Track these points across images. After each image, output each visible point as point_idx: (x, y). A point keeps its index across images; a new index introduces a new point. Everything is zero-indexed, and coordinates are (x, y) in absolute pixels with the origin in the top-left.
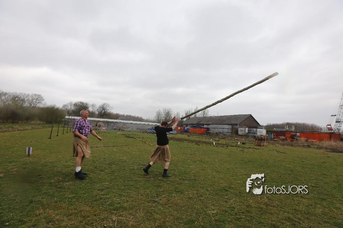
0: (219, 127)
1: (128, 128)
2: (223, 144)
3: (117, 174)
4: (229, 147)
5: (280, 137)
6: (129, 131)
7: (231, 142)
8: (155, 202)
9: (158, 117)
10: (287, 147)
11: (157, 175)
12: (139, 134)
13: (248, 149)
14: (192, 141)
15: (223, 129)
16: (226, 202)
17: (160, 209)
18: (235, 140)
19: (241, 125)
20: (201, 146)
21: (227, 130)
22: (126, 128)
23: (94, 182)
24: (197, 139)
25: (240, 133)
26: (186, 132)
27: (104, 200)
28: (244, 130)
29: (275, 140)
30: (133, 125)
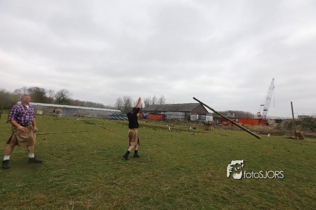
0: (174, 114)
1: (88, 115)
2: (177, 129)
3: (75, 160)
4: (182, 131)
5: (223, 122)
6: (89, 117)
7: (184, 127)
8: (113, 184)
9: (119, 104)
10: (229, 131)
11: (116, 158)
12: (100, 120)
13: (198, 133)
14: (150, 127)
15: (178, 116)
16: (178, 179)
17: (117, 191)
18: (187, 125)
19: (193, 112)
20: (158, 131)
21: (180, 117)
22: (87, 114)
23: (50, 169)
24: (155, 125)
25: (192, 119)
26: (145, 118)
27: (61, 186)
28: (195, 116)
29: (220, 125)
30: (93, 112)
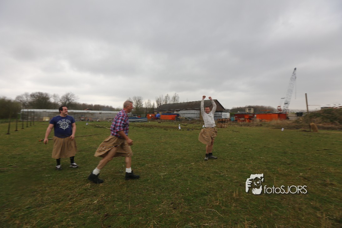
0: (188, 113)
1: (97, 119)
4: (194, 130)
5: (241, 119)
6: (99, 121)
10: (244, 127)
14: (161, 127)
15: (192, 115)
20: (169, 131)
21: (195, 115)
24: (167, 125)
26: (157, 119)
29: (236, 122)
30: (102, 115)
